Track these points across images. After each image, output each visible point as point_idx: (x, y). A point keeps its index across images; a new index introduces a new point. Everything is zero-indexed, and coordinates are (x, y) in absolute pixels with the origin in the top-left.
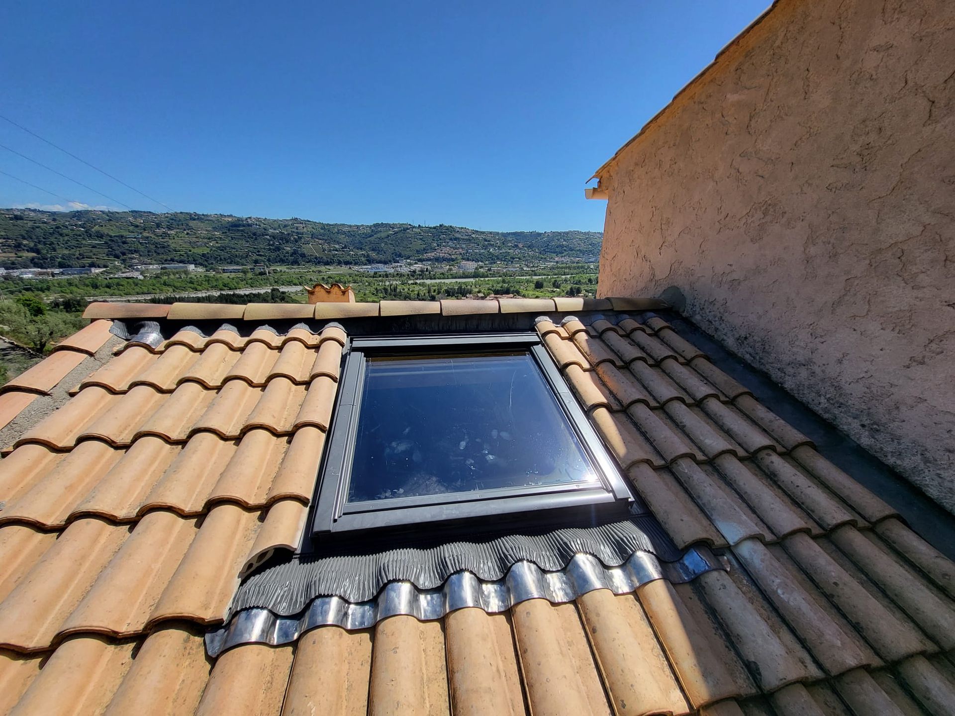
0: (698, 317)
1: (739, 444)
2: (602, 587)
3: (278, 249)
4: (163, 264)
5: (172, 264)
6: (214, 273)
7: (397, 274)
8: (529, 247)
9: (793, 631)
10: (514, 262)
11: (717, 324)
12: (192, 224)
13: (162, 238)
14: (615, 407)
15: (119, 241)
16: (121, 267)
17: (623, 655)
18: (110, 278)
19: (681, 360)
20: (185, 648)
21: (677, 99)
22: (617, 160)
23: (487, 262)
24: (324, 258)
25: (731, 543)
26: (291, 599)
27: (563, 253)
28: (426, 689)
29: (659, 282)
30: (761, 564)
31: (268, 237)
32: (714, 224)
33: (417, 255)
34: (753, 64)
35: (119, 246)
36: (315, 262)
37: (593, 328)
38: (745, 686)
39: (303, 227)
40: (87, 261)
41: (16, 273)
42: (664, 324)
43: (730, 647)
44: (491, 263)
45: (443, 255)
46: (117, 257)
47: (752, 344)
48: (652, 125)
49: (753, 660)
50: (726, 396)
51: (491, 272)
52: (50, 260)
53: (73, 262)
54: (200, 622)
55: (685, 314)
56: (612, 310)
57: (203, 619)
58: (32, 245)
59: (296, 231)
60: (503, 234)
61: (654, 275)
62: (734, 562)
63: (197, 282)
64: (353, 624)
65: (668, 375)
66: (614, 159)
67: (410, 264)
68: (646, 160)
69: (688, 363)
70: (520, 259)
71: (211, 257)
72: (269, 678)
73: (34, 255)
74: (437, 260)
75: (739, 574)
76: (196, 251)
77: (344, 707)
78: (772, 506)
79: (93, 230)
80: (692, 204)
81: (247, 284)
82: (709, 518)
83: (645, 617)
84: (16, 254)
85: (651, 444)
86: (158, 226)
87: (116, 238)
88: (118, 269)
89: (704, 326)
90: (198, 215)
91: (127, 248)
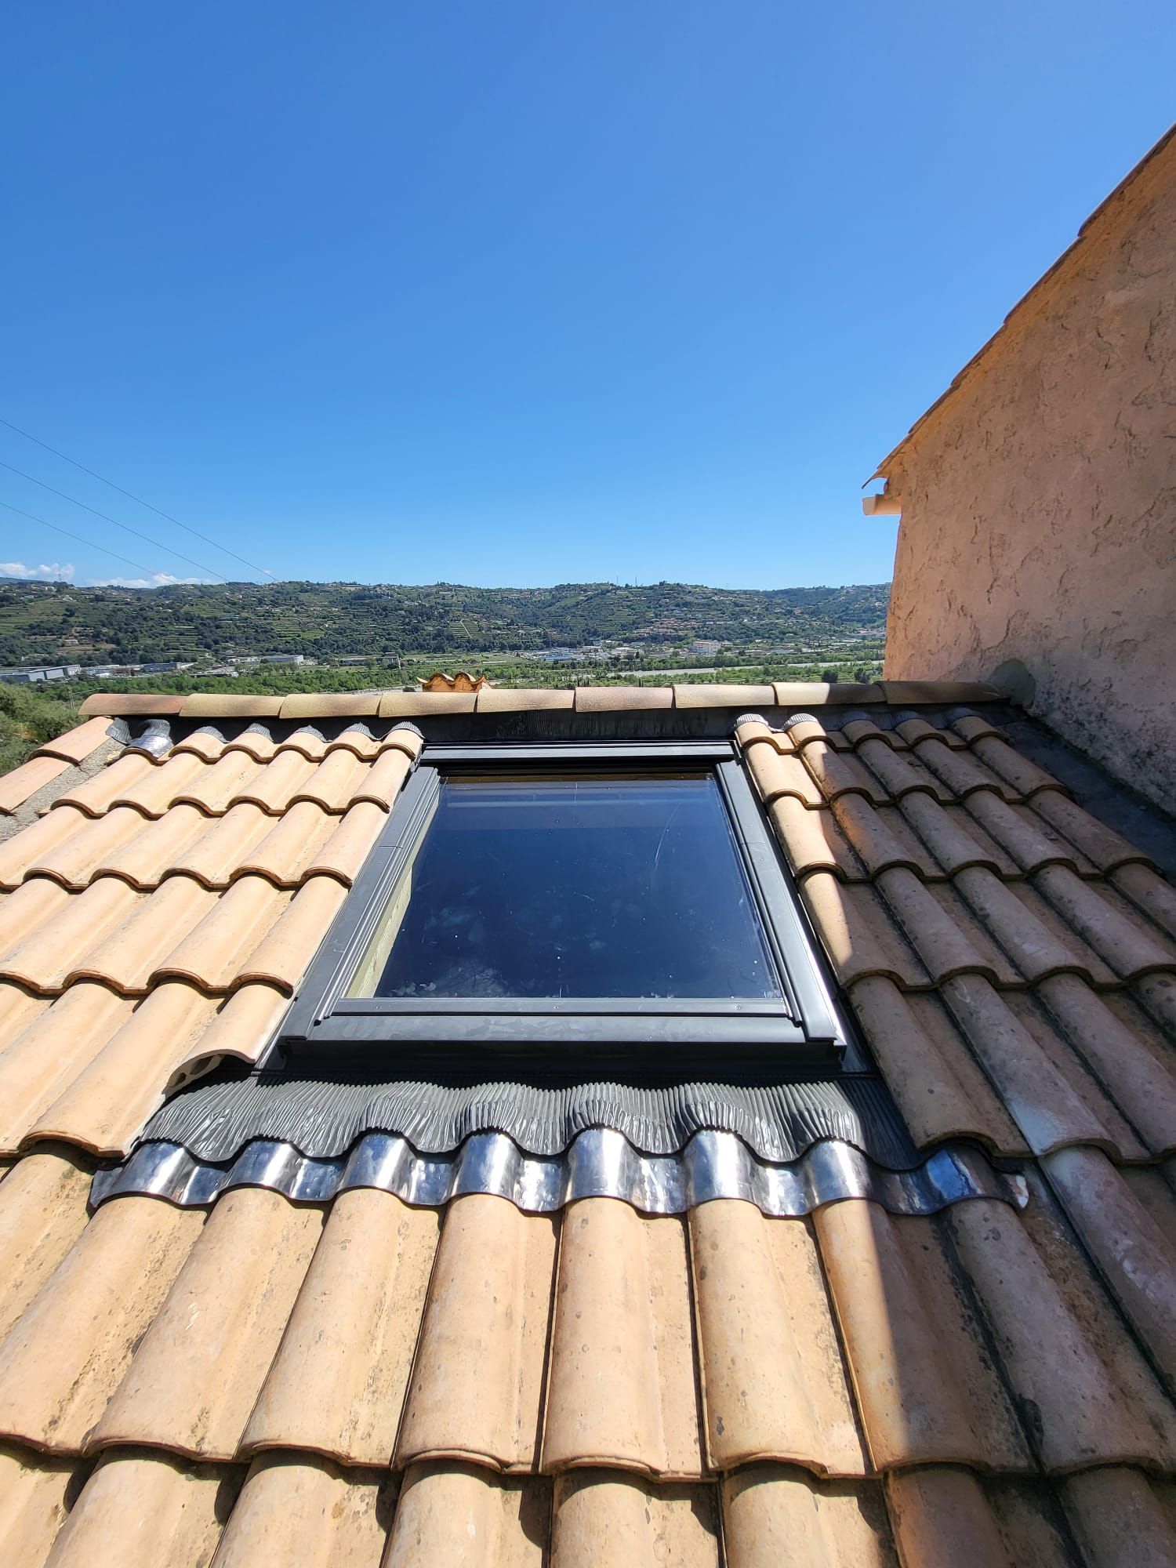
0: (1057, 716)
1: (1104, 960)
2: (738, 1197)
3: (416, 630)
4: (263, 655)
5: (274, 654)
6: (328, 666)
7: (590, 663)
8: (812, 613)
9: (1146, 1354)
10: (786, 640)
11: (1093, 728)
12: (303, 597)
13: (265, 619)
14: (853, 872)
15: (212, 624)
16: (213, 661)
17: (742, 1330)
18: (198, 676)
19: (1011, 794)
20: (63, 1187)
21: (1013, 318)
22: (913, 440)
23: (738, 641)
24: (481, 640)
25: (1037, 1152)
26: (226, 1137)
27: (875, 621)
28: (382, 1323)
29: (987, 654)
30: (1095, 1203)
31: (403, 612)
32: (1086, 537)
33: (622, 632)
34: (1153, 229)
35: (211, 631)
36: (466, 646)
37: (844, 734)
38: (1004, 1448)
39: (452, 596)
40: (173, 653)
41: (91, 671)
42: (986, 727)
43: (990, 1363)
44: (745, 643)
45: (665, 630)
46: (208, 647)
47: (1162, 765)
48: (971, 371)
49: (1032, 1398)
50: (1094, 866)
51: (744, 657)
52: (131, 653)
53: (157, 655)
54: (91, 1151)
55: (1031, 711)
56: (885, 703)
57: (96, 1148)
58: (112, 633)
59: (441, 601)
60: (766, 594)
61: (978, 641)
62: (1042, 1191)
63: (306, 679)
64: (302, 1190)
65: (978, 821)
66: (908, 440)
67: (611, 647)
68: (964, 435)
69: (1024, 801)
70: (795, 634)
71: (326, 643)
72: (160, 1255)
73: (114, 646)
74: (654, 639)
75: (1047, 1218)
76: (305, 635)
77: (250, 1323)
78: (1148, 1086)
79: (182, 610)
80: (1044, 505)
81: (371, 682)
82: (999, 1096)
83: (818, 1269)
84: (94, 646)
85: (910, 944)
86: (260, 602)
87: (208, 620)
88: (209, 664)
89: (1068, 733)
90: (312, 585)
91: (221, 634)
